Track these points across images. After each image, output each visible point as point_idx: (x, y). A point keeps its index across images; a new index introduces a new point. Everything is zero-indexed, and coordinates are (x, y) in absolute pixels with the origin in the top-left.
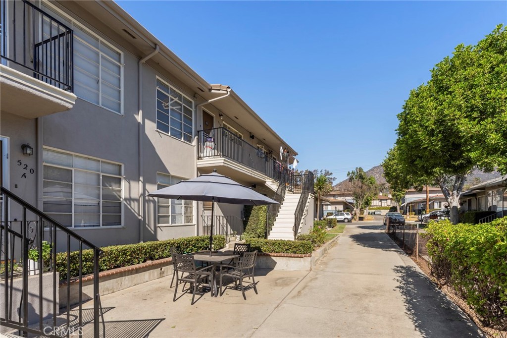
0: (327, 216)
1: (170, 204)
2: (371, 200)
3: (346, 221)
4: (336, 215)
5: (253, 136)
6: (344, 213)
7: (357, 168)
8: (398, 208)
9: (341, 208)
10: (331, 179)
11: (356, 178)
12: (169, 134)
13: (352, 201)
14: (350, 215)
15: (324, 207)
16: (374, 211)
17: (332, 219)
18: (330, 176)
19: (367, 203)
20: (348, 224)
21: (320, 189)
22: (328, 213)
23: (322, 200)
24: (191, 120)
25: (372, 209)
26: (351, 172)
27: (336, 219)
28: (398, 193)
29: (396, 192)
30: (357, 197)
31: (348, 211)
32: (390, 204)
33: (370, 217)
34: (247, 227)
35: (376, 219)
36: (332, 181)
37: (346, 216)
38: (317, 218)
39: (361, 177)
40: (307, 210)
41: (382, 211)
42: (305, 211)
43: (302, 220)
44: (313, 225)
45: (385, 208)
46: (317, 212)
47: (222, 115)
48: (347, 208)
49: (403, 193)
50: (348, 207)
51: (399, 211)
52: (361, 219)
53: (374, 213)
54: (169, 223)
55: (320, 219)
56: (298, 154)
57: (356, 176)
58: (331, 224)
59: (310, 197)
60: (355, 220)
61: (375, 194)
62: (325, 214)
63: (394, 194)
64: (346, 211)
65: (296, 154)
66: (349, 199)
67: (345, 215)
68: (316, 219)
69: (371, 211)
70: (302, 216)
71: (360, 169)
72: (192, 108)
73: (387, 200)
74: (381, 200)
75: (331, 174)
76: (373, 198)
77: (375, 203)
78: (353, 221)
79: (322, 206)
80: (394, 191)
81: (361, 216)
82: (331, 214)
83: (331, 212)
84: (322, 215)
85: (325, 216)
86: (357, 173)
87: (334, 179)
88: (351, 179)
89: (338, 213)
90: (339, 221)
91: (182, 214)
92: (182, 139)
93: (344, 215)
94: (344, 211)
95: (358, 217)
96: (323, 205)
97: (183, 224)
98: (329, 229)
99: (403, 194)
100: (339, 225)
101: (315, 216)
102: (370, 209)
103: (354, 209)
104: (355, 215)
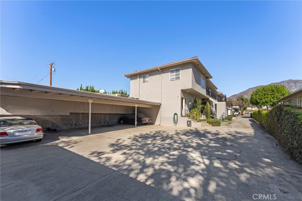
2: (247, 107)
3: (236, 115)
11: (240, 99)
13: (238, 108)
16: (248, 112)
19: (245, 109)
25: (247, 111)
30: (240, 107)
33: (246, 114)
37: (236, 113)
39: (242, 99)
50: (236, 110)
52: (242, 115)
53: (248, 113)
61: (249, 105)
74: (252, 107)
77: (249, 108)
78: (239, 115)
86: (241, 97)
88: (238, 100)
102: (246, 111)
103: (239, 111)
104: (239, 113)
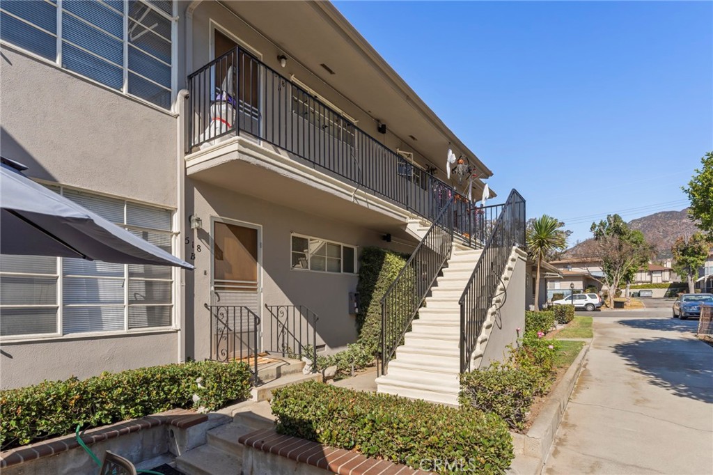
0: (552, 300)
1: (59, 273)
2: (635, 271)
3: (590, 308)
4: (572, 298)
5: (384, 126)
6: (586, 295)
7: (609, 216)
8: (692, 285)
9: (579, 285)
10: (562, 232)
11: (608, 234)
12: (58, 63)
13: (601, 274)
14: (598, 298)
15: (549, 284)
16: (637, 291)
17: (566, 306)
18: (561, 229)
19: (627, 278)
20: (595, 316)
21: (541, 244)
22: (554, 295)
23: (543, 270)
24: (169, 46)
25: (635, 287)
26: (597, 223)
27: (572, 305)
28: (692, 259)
29: (686, 257)
30: (610, 266)
31: (593, 291)
32: (668, 279)
33: (635, 301)
34: (365, 329)
35: (649, 306)
36: (564, 236)
37: (589, 300)
38: (533, 304)
39: (618, 231)
40: (504, 290)
41: (653, 290)
42: (498, 292)
43: (489, 316)
44: (522, 327)
45: (658, 286)
46: (534, 292)
47: (284, 57)
48: (590, 286)
49: (701, 257)
50: (591, 284)
51: (692, 291)
52: (619, 305)
53: (639, 295)
54: (55, 330)
55: (541, 308)
56: (492, 174)
57: (608, 230)
58: (563, 315)
59: (513, 255)
60: (607, 306)
61: (644, 261)
62: (550, 296)
63: (683, 260)
64: (588, 290)
65: (488, 174)
66: (596, 271)
67: (588, 297)
68: (532, 308)
69: (633, 291)
70: (489, 304)
71: (616, 217)
72: (171, 14)
73: (662, 271)
74: (651, 273)
75: (562, 224)
76: (640, 268)
77: (641, 277)
78: (603, 309)
79: (544, 281)
80: (683, 255)
81: (618, 300)
82: (561, 296)
83: (561, 292)
84: (543, 299)
85: (549, 301)
86: (610, 224)
87: (568, 233)
88: (598, 235)
89: (574, 294)
90: (578, 309)
91: (123, 302)
92: (125, 91)
93: (585, 298)
94: (584, 291)
95: (612, 302)
96: (546, 280)
97: (125, 331)
98: (559, 327)
99: (702, 260)
100: (579, 317)
101: (529, 301)
102: (631, 288)
103: (605, 287)
104: (606, 296)
